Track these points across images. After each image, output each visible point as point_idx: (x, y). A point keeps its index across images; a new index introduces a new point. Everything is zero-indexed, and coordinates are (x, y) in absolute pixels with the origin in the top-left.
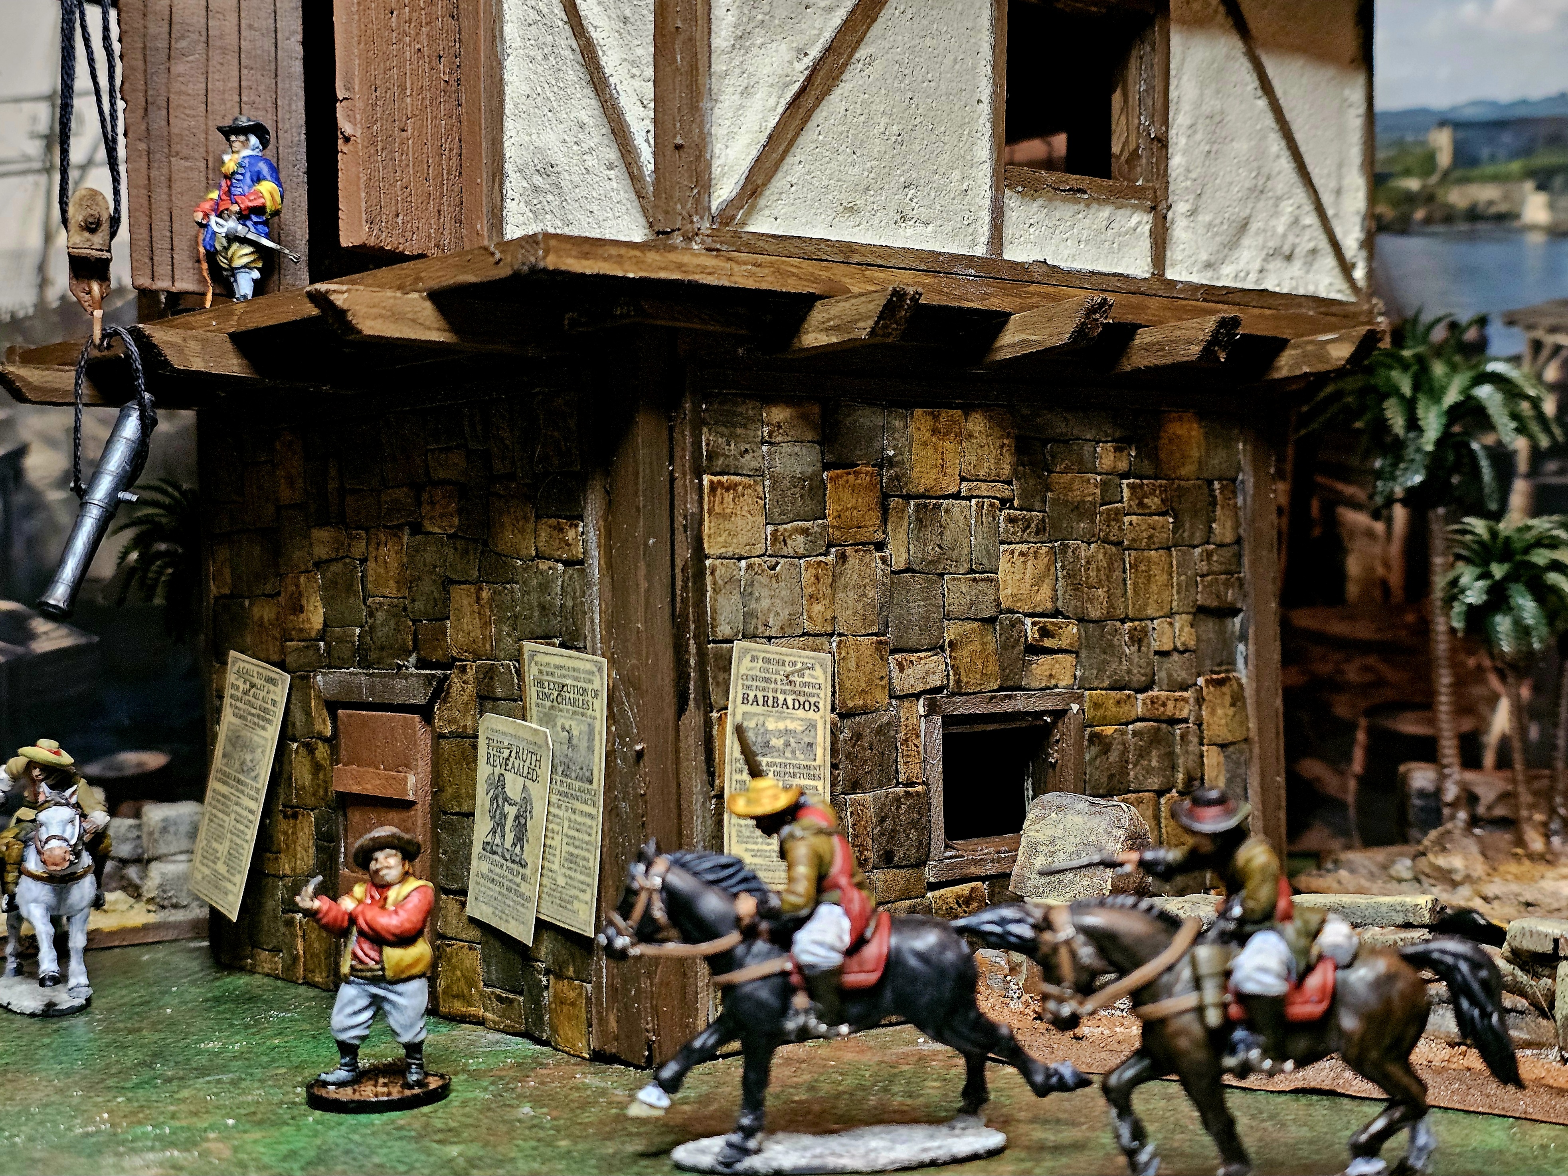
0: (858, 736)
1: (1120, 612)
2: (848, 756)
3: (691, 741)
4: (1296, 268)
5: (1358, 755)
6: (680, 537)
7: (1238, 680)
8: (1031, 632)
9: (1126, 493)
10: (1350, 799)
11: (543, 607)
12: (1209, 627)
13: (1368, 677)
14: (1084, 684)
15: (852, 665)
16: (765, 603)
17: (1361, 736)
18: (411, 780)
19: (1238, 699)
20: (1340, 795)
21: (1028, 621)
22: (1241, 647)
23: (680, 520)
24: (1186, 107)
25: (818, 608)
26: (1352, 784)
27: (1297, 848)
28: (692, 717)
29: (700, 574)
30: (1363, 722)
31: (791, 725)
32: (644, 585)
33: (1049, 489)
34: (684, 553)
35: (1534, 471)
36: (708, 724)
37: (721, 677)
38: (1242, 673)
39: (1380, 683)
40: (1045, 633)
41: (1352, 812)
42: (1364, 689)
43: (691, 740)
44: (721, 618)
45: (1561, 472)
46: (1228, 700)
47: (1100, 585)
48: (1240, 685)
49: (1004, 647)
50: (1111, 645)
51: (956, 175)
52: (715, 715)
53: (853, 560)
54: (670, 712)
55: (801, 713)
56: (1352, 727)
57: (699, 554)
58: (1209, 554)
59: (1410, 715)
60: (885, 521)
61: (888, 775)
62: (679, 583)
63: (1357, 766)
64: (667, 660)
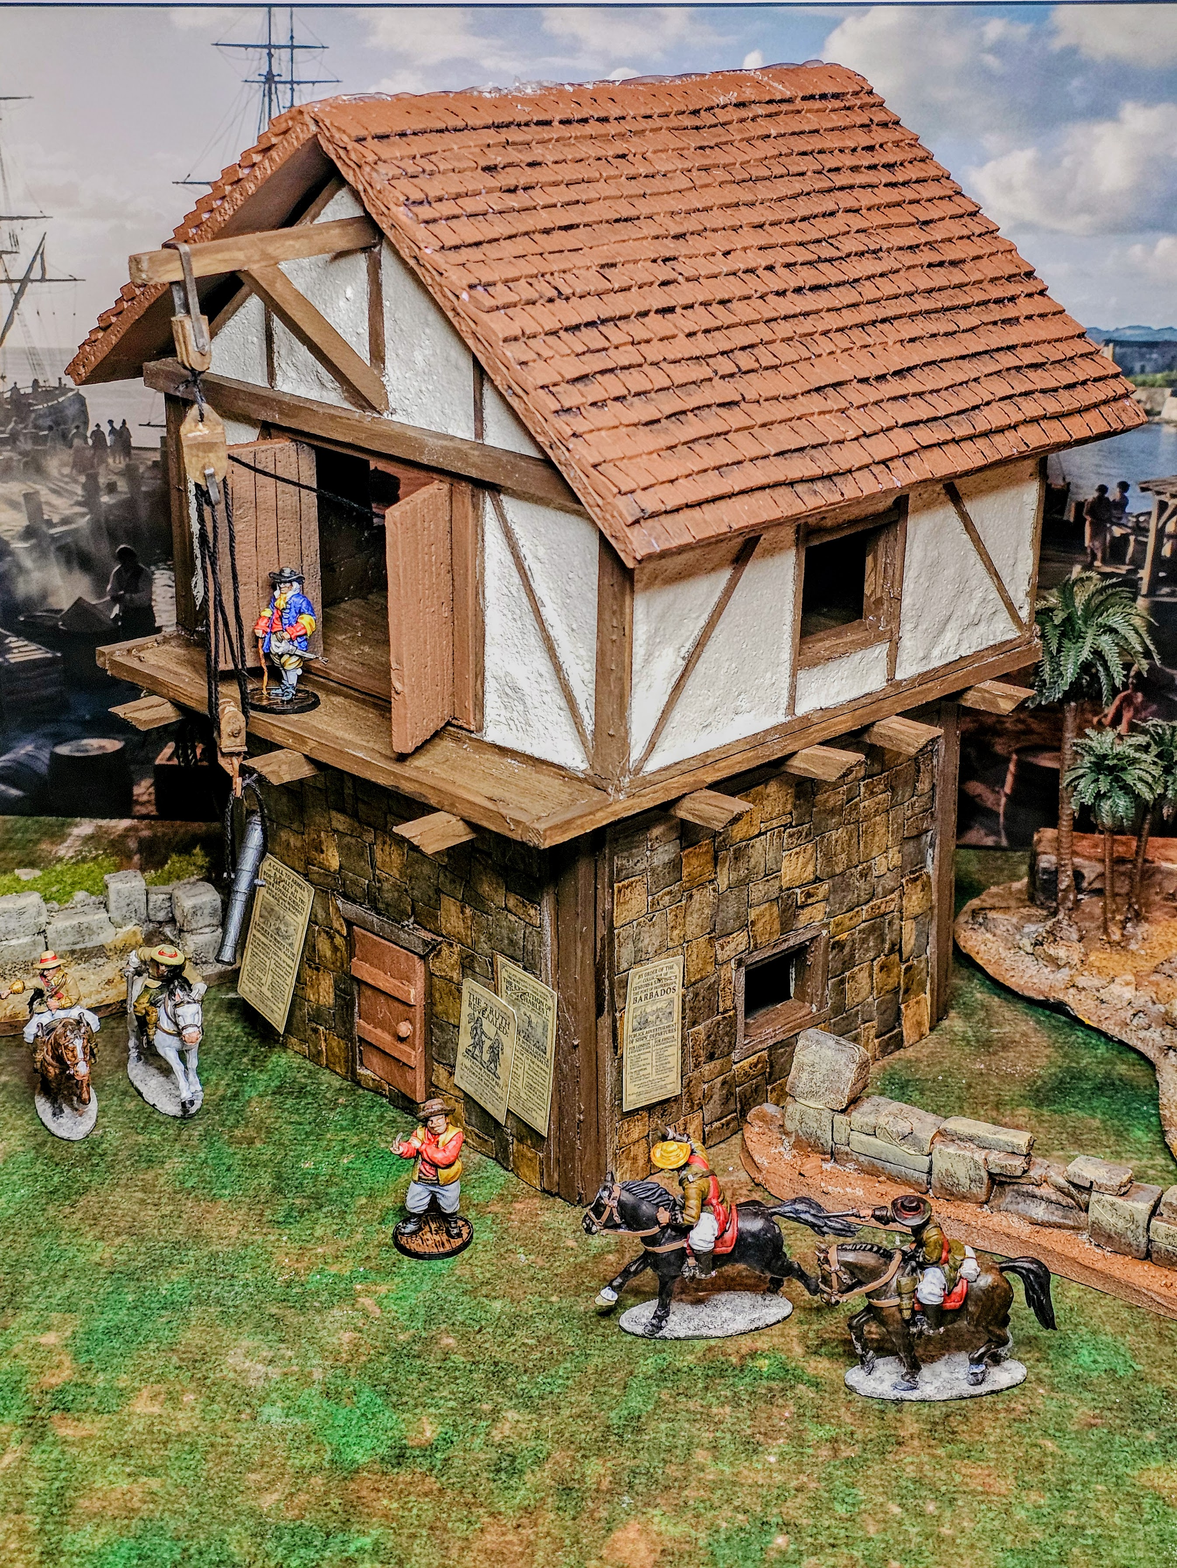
0: (696, 995)
1: (855, 862)
2: (691, 1009)
3: (605, 1033)
4: (982, 628)
5: (1009, 779)
6: (600, 921)
7: (927, 874)
8: (800, 899)
9: (862, 789)
10: (1001, 810)
11: (511, 941)
12: (910, 847)
13: (1021, 726)
14: (830, 915)
15: (694, 957)
16: (646, 942)
17: (1012, 767)
18: (413, 992)
19: (926, 886)
20: (995, 808)
21: (798, 891)
22: (930, 851)
23: (600, 912)
24: (915, 565)
25: (676, 932)
26: (1003, 800)
27: (962, 841)
28: (605, 1020)
29: (612, 941)
30: (1014, 757)
31: (659, 1005)
32: (579, 954)
33: (814, 806)
34: (602, 931)
35: (1152, 592)
36: (614, 1020)
37: (622, 991)
38: (931, 868)
39: (1029, 731)
40: (809, 895)
41: (1002, 819)
42: (1017, 735)
43: (606, 1031)
44: (622, 960)
45: (1171, 595)
46: (919, 888)
47: (843, 851)
48: (929, 877)
49: (784, 911)
50: (848, 885)
51: (769, 675)
52: (618, 1015)
53: (697, 897)
54: (593, 1016)
55: (665, 996)
56: (1008, 760)
57: (611, 928)
58: (913, 804)
59: (1047, 755)
60: (716, 865)
61: (713, 1010)
62: (599, 946)
63: (1007, 789)
64: (591, 989)
